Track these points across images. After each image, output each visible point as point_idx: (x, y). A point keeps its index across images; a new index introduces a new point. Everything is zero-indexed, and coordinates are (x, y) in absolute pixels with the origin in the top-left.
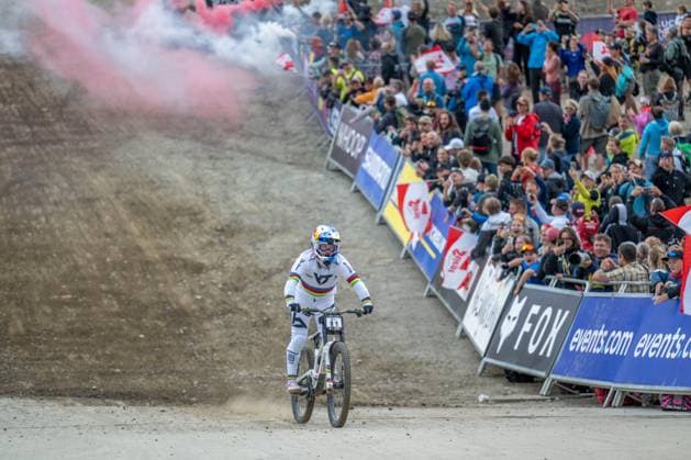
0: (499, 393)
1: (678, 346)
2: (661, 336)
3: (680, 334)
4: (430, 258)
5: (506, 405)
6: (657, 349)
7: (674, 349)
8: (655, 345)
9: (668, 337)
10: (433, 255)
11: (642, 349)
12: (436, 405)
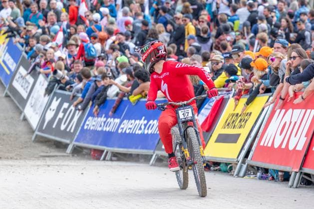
0: (43, 152)
1: (143, 127)
2: (133, 121)
3: (144, 120)
5: (47, 158)
6: (131, 129)
7: (140, 129)
8: (131, 126)
9: (137, 122)
11: (123, 128)
12: (7, 158)
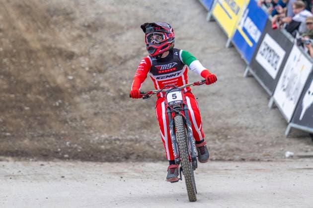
0: (301, 150)
4: (248, 46)
5: (307, 160)
10: (251, 44)
12: (253, 160)
